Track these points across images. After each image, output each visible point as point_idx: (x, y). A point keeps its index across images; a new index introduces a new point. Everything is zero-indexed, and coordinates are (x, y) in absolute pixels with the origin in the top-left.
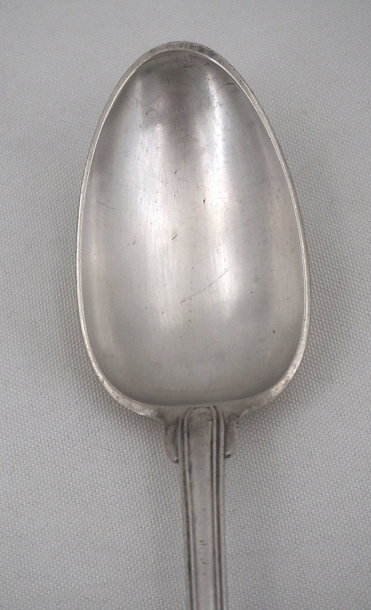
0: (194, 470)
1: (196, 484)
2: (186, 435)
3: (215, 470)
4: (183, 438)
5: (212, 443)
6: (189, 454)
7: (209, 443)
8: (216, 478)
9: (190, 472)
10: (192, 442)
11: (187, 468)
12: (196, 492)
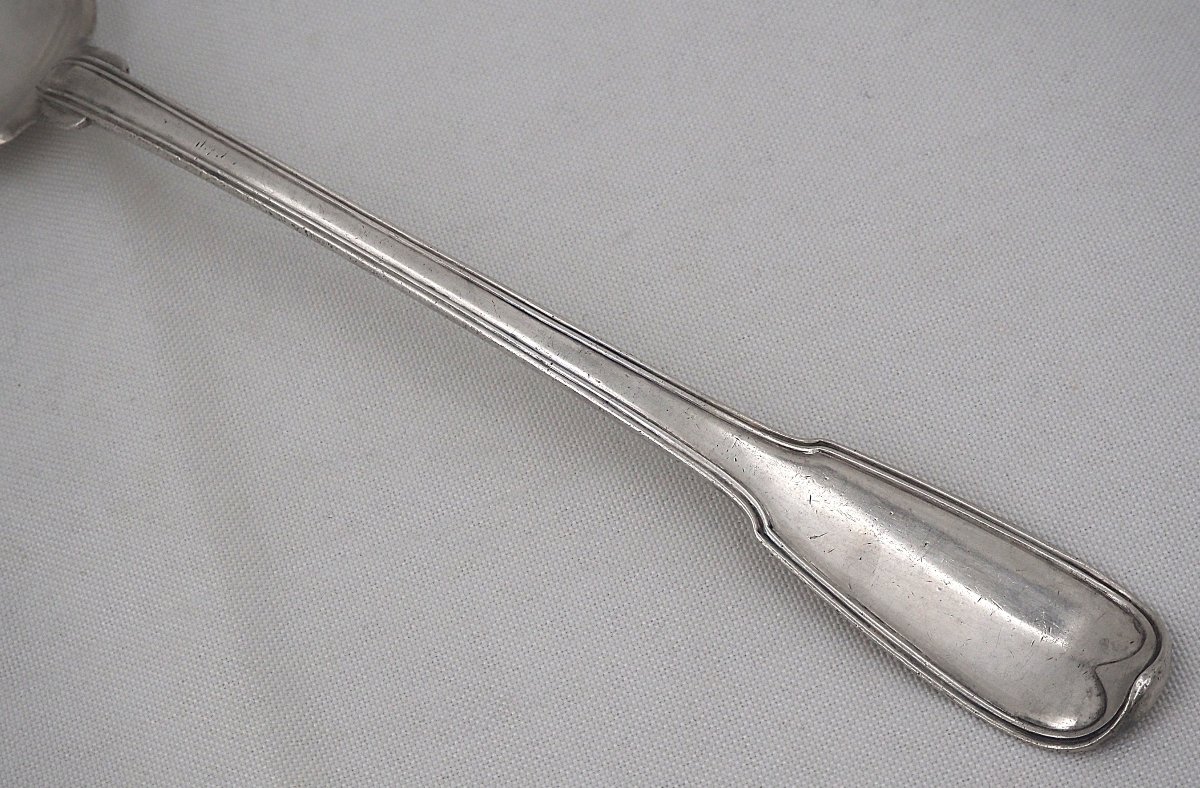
0: (113, 107)
1: (131, 113)
2: (66, 95)
3: (132, 87)
4: (68, 100)
5: (100, 74)
6: (92, 102)
7: (97, 77)
8: (142, 92)
9: (112, 112)
10: (81, 92)
11: (105, 113)
12: (140, 118)
